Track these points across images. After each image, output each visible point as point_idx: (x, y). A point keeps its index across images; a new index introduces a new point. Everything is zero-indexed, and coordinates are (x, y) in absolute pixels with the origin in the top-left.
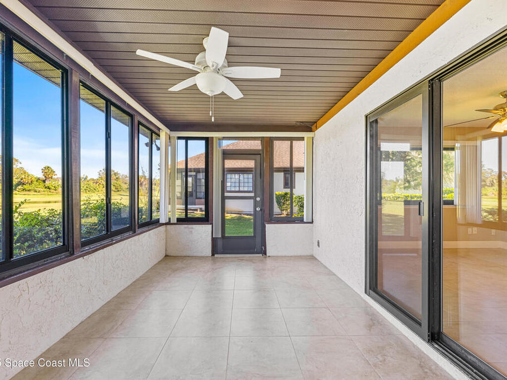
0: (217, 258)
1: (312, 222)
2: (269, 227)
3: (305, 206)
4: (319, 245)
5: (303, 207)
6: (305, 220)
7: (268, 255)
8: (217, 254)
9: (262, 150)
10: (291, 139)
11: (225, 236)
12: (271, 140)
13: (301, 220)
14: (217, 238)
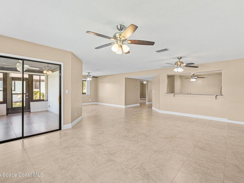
0: (9, 115)
1: (47, 101)
2: (31, 103)
3: (45, 96)
4: (49, 107)
5: (44, 96)
6: (45, 100)
7: (31, 112)
8: (9, 114)
9: (29, 78)
10: (40, 75)
11: (12, 108)
12: (32, 75)
13: (43, 100)
14: (9, 108)
